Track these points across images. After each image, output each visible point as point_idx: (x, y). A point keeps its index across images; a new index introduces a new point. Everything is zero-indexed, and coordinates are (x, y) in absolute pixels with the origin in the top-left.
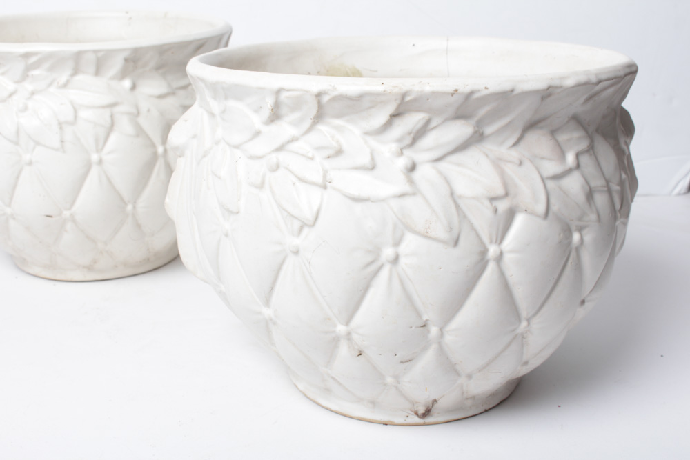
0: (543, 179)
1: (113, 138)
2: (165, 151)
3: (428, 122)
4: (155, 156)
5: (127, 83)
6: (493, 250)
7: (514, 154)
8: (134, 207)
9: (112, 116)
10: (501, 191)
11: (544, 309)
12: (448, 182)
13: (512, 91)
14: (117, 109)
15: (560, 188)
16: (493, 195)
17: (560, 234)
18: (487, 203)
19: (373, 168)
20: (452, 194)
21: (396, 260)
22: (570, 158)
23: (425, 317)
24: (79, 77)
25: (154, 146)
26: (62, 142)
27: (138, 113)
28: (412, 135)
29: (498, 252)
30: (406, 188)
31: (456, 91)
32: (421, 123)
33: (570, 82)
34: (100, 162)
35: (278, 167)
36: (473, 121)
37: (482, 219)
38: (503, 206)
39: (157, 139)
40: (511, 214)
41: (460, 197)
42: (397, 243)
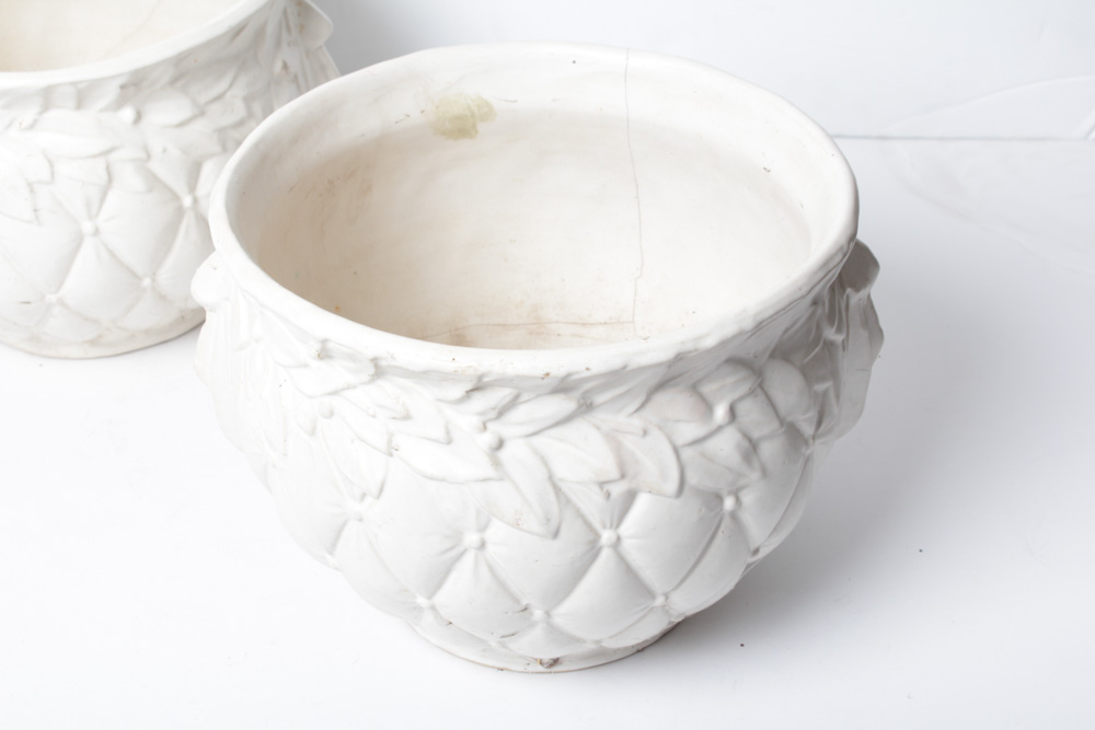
0: (676, 451)
1: (112, 197)
2: (195, 201)
3: (517, 397)
4: (180, 212)
5: (127, 114)
6: (607, 536)
7: (637, 423)
8: (154, 280)
9: (108, 168)
10: (615, 474)
11: (688, 582)
12: (545, 462)
13: (625, 367)
14: (113, 157)
15: (703, 455)
16: (603, 479)
17: (700, 510)
18: (596, 488)
19: (449, 442)
20: (551, 477)
21: (482, 545)
22: (720, 412)
23: (524, 602)
24: (52, 114)
25: (176, 197)
26: (35, 210)
27: (149, 157)
28: (497, 410)
29: (614, 539)
30: (490, 472)
31: (548, 374)
32: (508, 399)
33: (710, 342)
34: (97, 232)
35: (332, 414)
36: (577, 394)
37: (592, 504)
38: (617, 490)
39: (180, 186)
40: (631, 496)
41: (561, 480)
42: (483, 529)
